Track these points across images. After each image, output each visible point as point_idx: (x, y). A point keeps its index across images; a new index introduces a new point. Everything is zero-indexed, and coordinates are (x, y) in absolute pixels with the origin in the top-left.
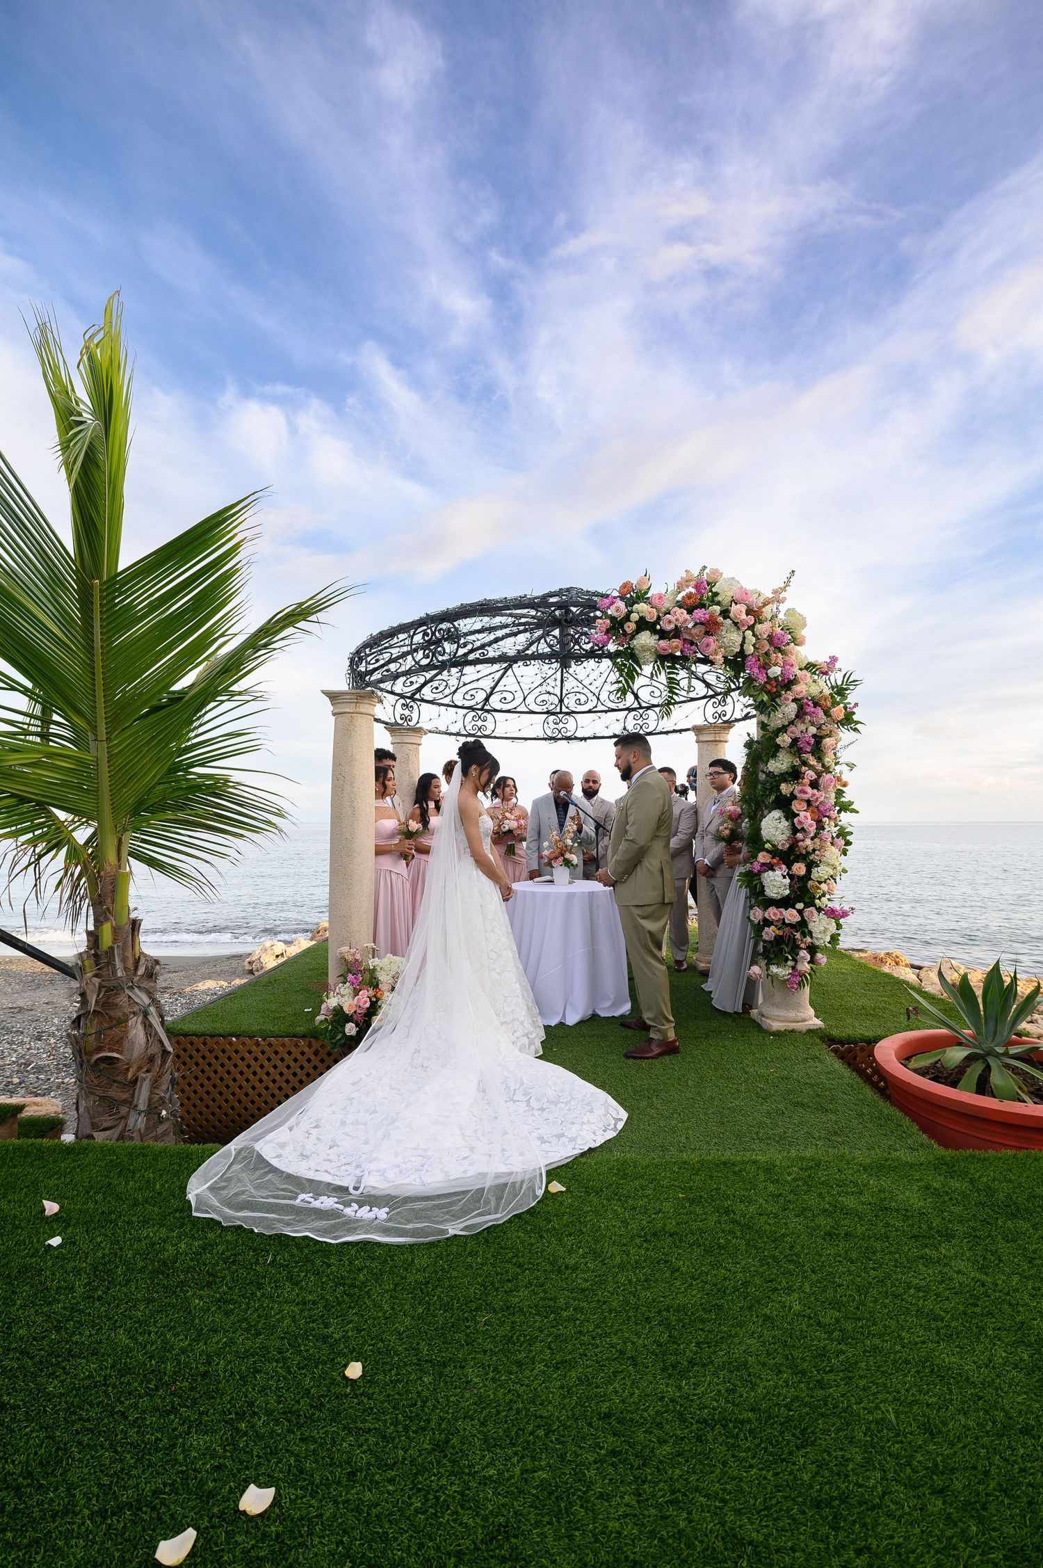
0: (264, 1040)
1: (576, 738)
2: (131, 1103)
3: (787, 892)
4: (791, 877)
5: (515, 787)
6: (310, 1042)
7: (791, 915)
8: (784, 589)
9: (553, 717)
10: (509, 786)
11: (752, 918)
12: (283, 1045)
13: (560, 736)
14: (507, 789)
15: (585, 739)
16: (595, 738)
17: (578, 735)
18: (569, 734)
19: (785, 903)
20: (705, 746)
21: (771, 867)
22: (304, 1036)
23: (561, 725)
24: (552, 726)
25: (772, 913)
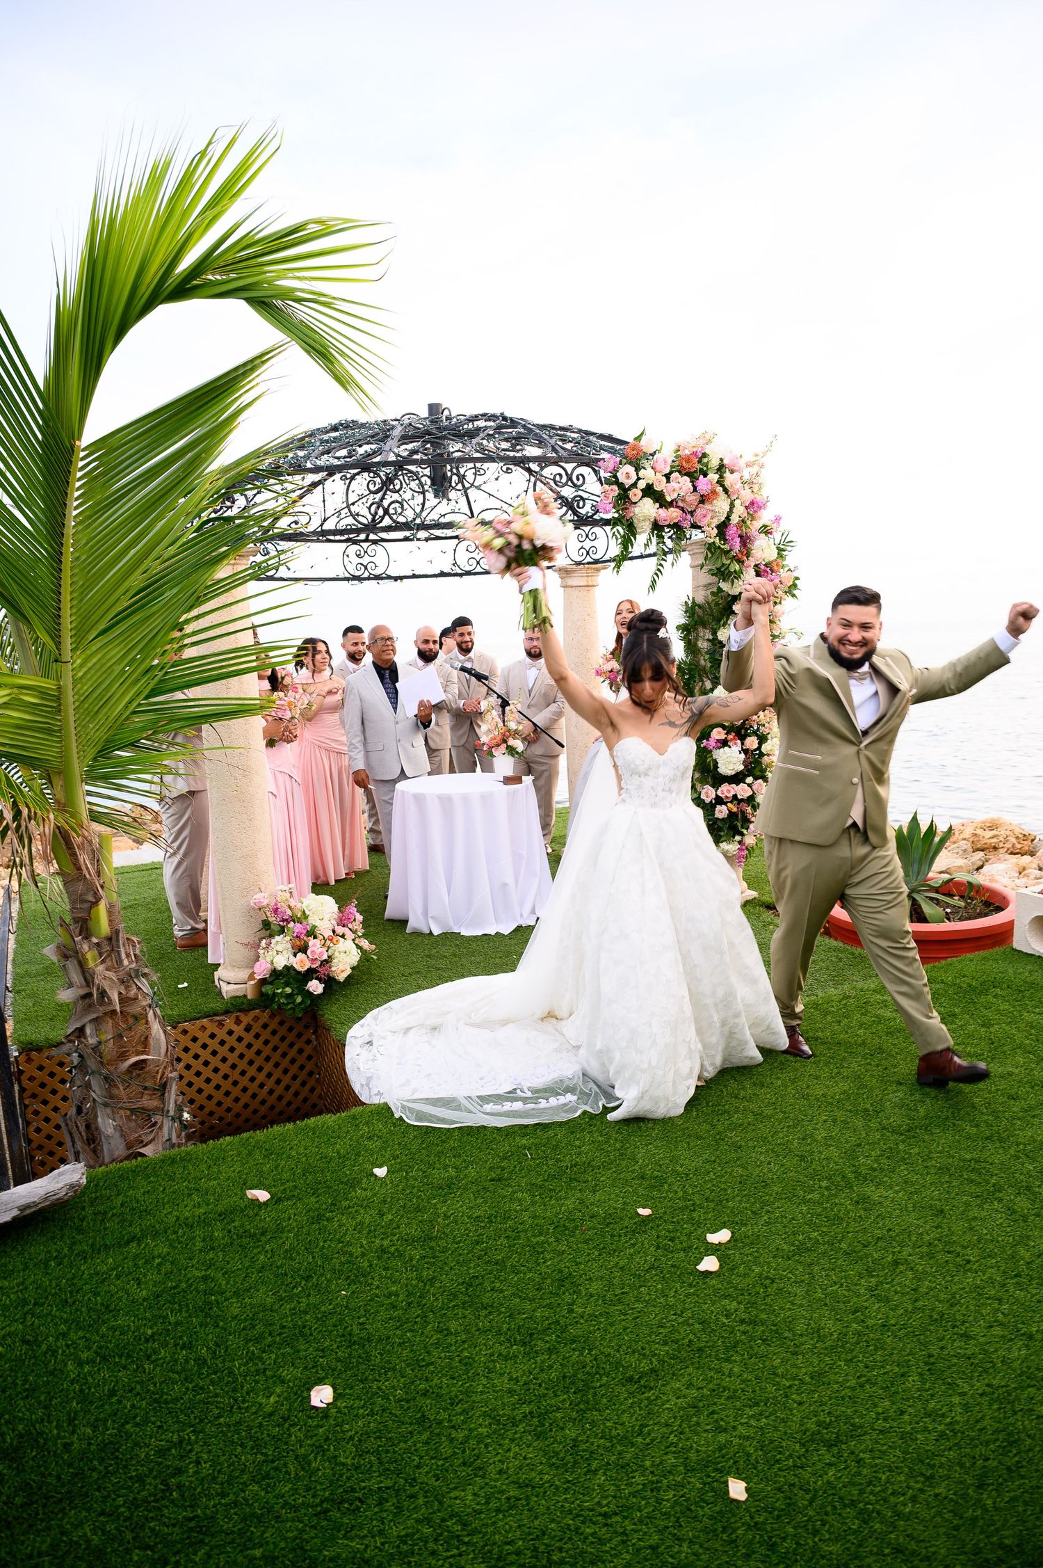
0: (174, 1028)
1: (389, 577)
2: (163, 1110)
3: (742, 767)
4: (745, 751)
5: (328, 652)
6: (237, 1018)
7: (742, 791)
8: (764, 454)
9: (355, 547)
10: (320, 652)
11: (703, 797)
12: (203, 1028)
13: (366, 575)
14: (318, 657)
15: (401, 578)
16: (414, 576)
17: (391, 572)
18: (378, 572)
19: (737, 779)
20: (575, 592)
21: (724, 743)
22: (227, 1012)
23: (366, 560)
24: (356, 560)
25: (726, 790)
